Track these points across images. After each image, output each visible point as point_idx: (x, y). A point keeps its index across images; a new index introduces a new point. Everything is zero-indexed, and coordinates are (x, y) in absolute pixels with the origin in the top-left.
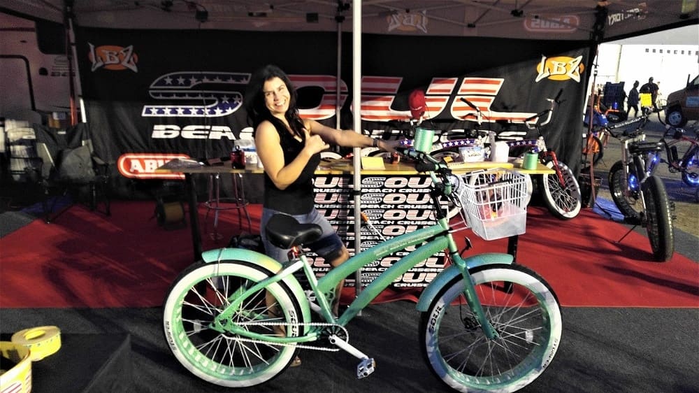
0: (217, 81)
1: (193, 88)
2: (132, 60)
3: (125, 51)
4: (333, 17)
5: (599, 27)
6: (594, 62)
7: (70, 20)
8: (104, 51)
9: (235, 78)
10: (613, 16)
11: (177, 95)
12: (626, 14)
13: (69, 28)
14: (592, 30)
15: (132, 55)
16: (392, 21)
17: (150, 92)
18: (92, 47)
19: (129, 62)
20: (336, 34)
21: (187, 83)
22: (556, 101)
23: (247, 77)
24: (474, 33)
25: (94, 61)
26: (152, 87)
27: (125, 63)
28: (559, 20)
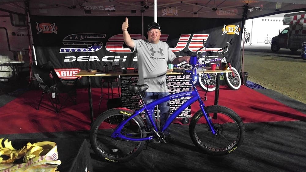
0: (92, 37)
1: (82, 40)
2: (55, 29)
3: (52, 25)
4: (140, 10)
5: (245, 13)
6: (244, 27)
7: (28, 12)
8: (42, 25)
9: (99, 36)
10: (250, 9)
11: (75, 43)
12: (255, 9)
13: (28, 16)
14: (243, 15)
15: (55, 27)
16: (164, 11)
17: (63, 42)
18: (37, 24)
19: (54, 30)
20: (141, 17)
21: (79, 38)
22: (230, 43)
23: (104, 35)
24: (197, 16)
25: (38, 30)
26: (63, 40)
27: (52, 30)
28: (230, 11)
